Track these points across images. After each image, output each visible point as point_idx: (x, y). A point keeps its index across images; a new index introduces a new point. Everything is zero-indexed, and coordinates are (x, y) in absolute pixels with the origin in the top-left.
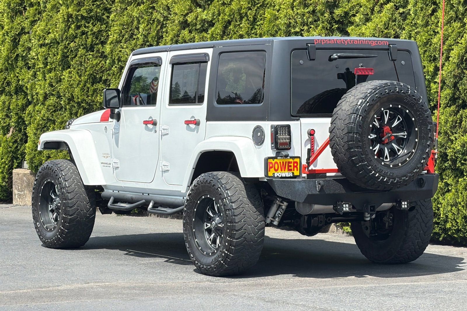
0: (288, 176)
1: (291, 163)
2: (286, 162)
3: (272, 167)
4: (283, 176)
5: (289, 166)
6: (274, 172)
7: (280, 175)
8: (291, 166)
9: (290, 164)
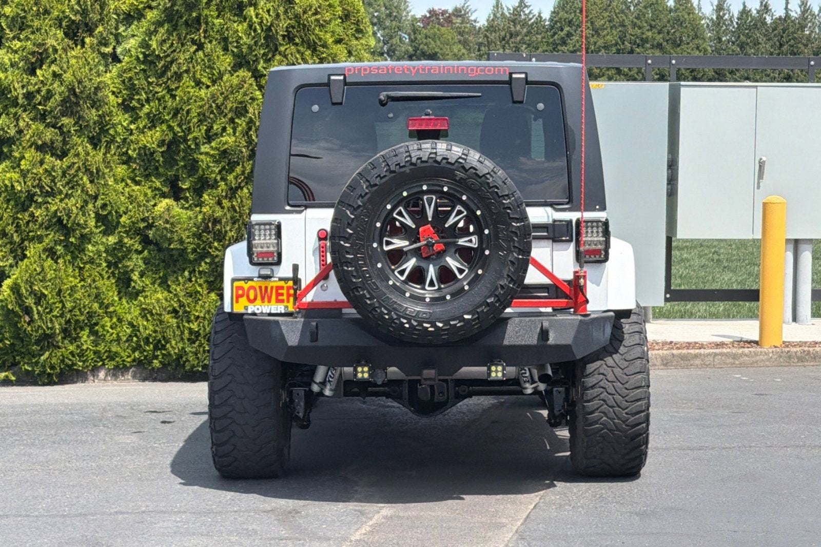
0: (275, 312)
1: (282, 288)
2: (272, 288)
3: (242, 296)
4: (264, 312)
5: (278, 295)
6: (247, 303)
7: (258, 309)
8: (282, 294)
9: (280, 291)
